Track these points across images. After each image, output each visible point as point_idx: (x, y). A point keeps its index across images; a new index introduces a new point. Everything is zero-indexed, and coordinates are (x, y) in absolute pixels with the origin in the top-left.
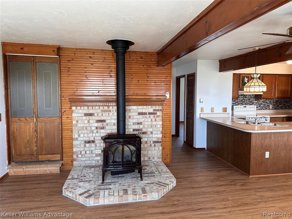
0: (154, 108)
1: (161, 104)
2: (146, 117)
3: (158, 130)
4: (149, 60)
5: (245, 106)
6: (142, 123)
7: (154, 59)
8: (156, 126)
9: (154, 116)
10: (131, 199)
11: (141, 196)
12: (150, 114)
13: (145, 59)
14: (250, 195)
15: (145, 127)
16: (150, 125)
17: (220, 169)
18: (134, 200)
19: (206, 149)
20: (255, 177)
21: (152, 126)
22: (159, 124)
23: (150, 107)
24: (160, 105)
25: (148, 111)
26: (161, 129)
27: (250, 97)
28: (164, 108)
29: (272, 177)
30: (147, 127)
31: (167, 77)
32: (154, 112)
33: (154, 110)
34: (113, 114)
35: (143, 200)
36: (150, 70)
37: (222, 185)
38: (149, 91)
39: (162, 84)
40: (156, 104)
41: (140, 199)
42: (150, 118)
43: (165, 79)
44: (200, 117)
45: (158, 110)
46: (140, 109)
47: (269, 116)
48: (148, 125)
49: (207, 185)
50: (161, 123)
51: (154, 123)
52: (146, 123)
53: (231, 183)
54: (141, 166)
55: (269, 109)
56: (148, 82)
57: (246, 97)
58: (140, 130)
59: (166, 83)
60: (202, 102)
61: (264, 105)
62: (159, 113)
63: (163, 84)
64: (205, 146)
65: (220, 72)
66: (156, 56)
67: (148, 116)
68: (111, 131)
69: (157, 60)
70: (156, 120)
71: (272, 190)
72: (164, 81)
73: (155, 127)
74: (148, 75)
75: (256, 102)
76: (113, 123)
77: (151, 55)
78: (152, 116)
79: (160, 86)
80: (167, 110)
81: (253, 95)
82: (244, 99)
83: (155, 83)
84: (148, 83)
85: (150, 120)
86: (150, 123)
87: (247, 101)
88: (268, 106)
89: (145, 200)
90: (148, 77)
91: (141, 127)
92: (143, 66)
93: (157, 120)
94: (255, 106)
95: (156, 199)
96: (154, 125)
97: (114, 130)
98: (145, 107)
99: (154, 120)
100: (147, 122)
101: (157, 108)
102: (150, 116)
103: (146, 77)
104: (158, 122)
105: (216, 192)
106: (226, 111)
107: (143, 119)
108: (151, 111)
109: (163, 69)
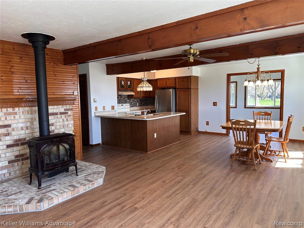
0: (65, 107)
1: (73, 103)
2: (57, 117)
3: (70, 129)
4: (55, 57)
5: (122, 104)
6: (53, 124)
7: (60, 57)
8: (67, 125)
9: (66, 116)
10: (82, 190)
11: (89, 185)
12: (61, 113)
13: (50, 56)
14: (157, 162)
15: (57, 128)
16: (61, 125)
17: (125, 154)
18: (84, 190)
19: (101, 144)
20: (151, 153)
21: (64, 126)
22: (71, 124)
23: (61, 106)
24: (71, 104)
25: (59, 110)
26: (73, 128)
27: (124, 97)
28: (74, 107)
29: (159, 150)
30: (59, 127)
31: (74, 76)
32: (65, 112)
33: (65, 110)
34: (20, 116)
35: (91, 189)
36: (56, 68)
37: (136, 162)
38: (57, 90)
39: (69, 83)
40: (68, 103)
41: (89, 188)
42: (61, 118)
43: (72, 78)
44: (95, 116)
45: (69, 110)
46: (51, 109)
47: (140, 111)
48: (60, 126)
49: (127, 165)
50: (72, 122)
51: (66, 123)
52: (58, 124)
53: (140, 160)
54: (76, 162)
55: (137, 106)
56: (56, 80)
57: (122, 97)
58: (52, 132)
59: (73, 83)
60: (96, 102)
61: (134, 103)
62: (70, 113)
63: (71, 83)
64: (100, 141)
65: (107, 75)
66: (62, 54)
67: (59, 116)
68: (19, 137)
69: (63, 58)
70: (67, 120)
71: (165, 157)
72: (71, 80)
73: (67, 127)
74: (55, 73)
75: (129, 101)
76: (20, 128)
77: (57, 52)
78: (63, 116)
79: (68, 85)
80: (76, 109)
81: (126, 95)
82: (121, 99)
83: (63, 81)
84: (56, 82)
85: (61, 120)
86: (62, 123)
87: (122, 100)
88: (136, 104)
89: (93, 188)
90: (55, 75)
91: (53, 129)
92: (50, 63)
93: (69, 119)
94: (129, 104)
95: (101, 184)
96: (66, 125)
97: (23, 135)
98: (56, 107)
99: (66, 120)
100: (59, 122)
101: (68, 107)
102: (61, 116)
103: (54, 75)
104: (70, 122)
105: (138, 167)
106: (114, 109)
107: (55, 120)
108: (62, 110)
109: (70, 68)
